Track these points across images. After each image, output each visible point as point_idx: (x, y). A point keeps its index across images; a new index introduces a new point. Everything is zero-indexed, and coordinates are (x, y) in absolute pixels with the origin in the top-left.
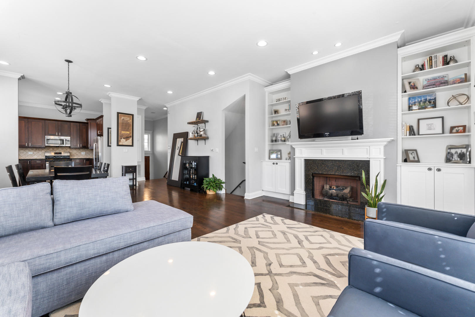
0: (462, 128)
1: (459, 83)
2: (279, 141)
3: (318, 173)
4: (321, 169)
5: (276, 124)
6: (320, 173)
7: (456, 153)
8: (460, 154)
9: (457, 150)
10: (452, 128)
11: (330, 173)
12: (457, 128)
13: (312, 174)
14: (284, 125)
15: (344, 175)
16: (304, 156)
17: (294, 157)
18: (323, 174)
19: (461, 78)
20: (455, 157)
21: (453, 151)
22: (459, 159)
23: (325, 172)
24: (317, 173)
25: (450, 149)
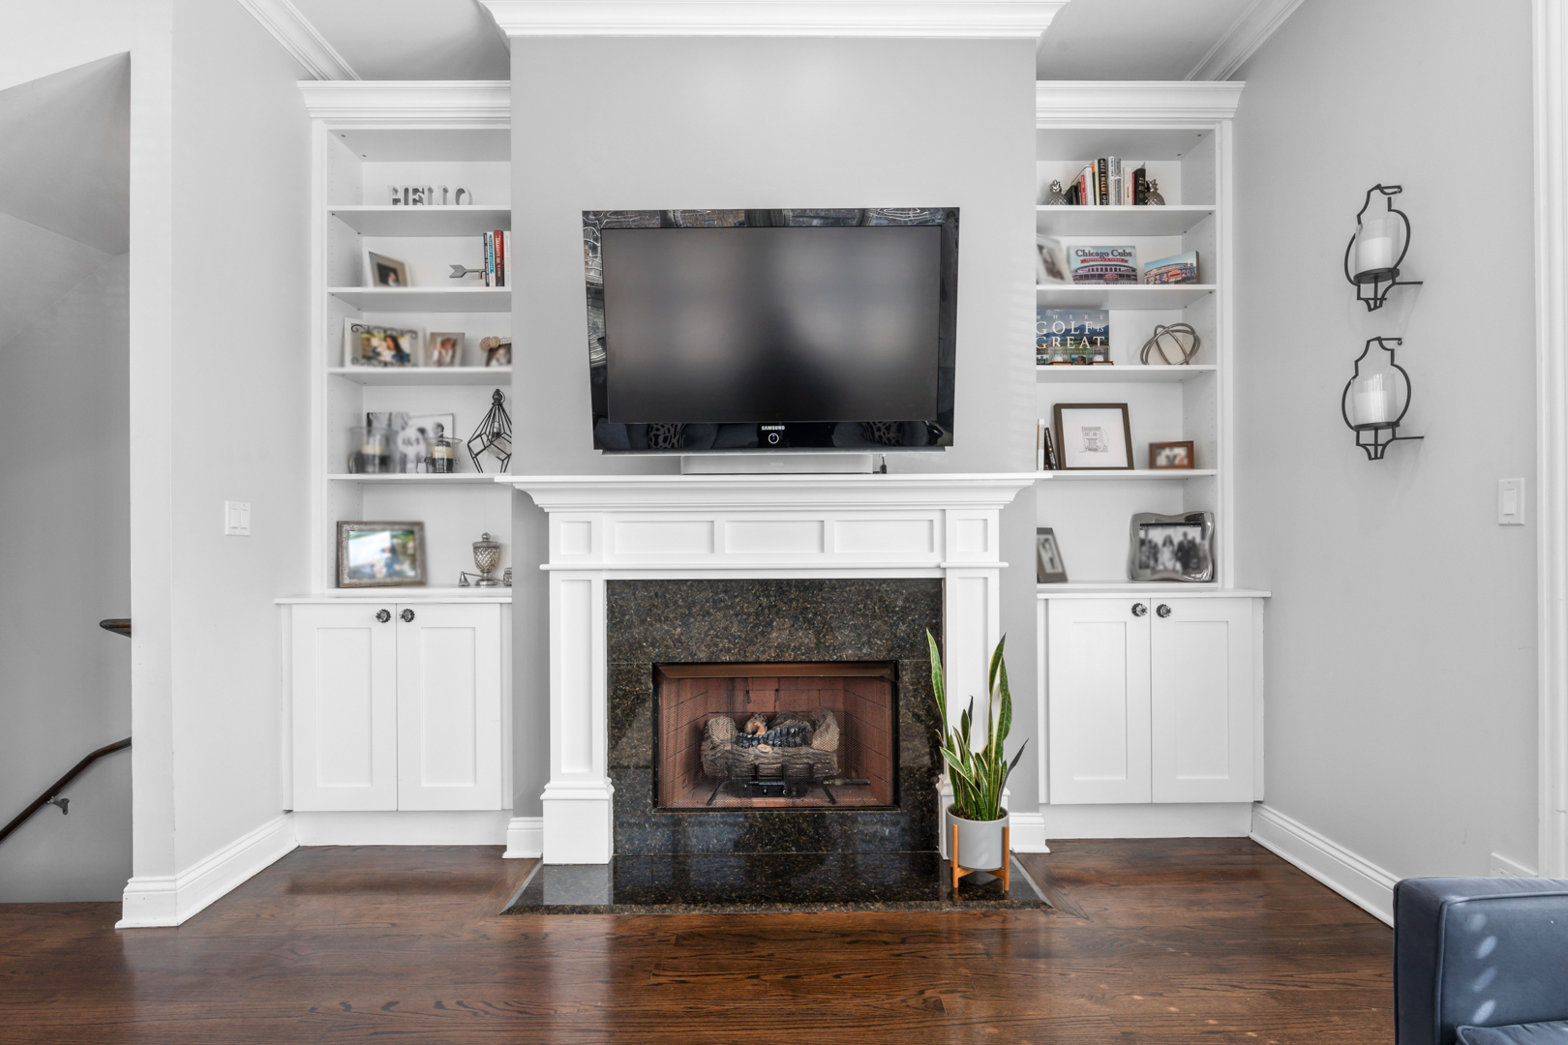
0: (1181, 452)
1: (1177, 282)
2: (410, 466)
3: (690, 660)
4: (706, 635)
5: (387, 355)
6: (702, 656)
7: (1168, 541)
8: (1181, 544)
9: (1170, 531)
10: (1155, 449)
11: (753, 653)
12: (1167, 452)
13: (654, 665)
14: (452, 363)
15: (824, 662)
16: (607, 562)
17: (543, 567)
18: (716, 663)
19: (1185, 267)
20: (1167, 560)
21: (1157, 535)
22: (1178, 566)
23: (728, 650)
24: (683, 657)
25: (1147, 526)
